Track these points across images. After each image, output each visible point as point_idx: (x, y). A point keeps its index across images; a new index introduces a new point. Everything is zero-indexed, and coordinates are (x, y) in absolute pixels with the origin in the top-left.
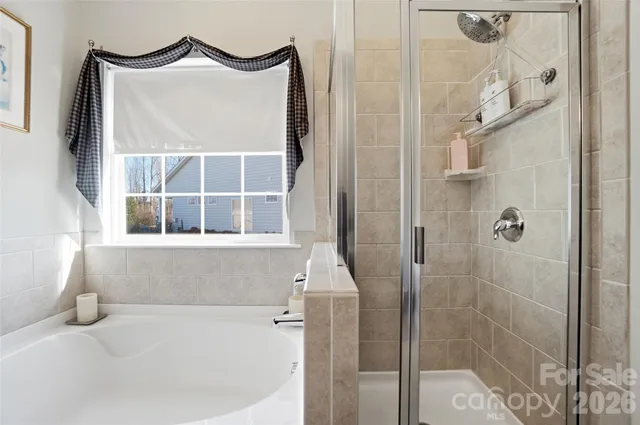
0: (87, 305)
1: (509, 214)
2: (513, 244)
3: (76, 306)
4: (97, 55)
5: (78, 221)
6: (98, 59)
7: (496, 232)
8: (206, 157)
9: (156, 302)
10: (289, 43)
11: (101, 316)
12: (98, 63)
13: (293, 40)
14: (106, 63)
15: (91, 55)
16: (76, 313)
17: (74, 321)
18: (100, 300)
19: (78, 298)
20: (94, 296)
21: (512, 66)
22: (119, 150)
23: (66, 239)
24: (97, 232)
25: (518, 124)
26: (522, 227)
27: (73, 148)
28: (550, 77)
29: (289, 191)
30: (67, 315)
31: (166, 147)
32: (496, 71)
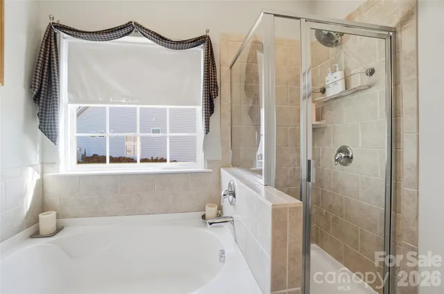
0: (47, 221)
1: (343, 150)
2: (345, 167)
3: (38, 222)
4: (55, 27)
5: (38, 156)
6: (56, 31)
7: (336, 160)
8: (141, 109)
9: (104, 214)
10: (205, 34)
11: (59, 229)
12: (55, 34)
13: (208, 31)
14: (62, 33)
15: (51, 27)
16: (38, 227)
17: (36, 234)
18: (58, 217)
19: (41, 216)
20: (54, 214)
21: (345, 63)
22: (71, 101)
23: (30, 170)
24: (54, 163)
25: (350, 97)
26: (352, 158)
27: (36, 98)
28: (372, 72)
29: (207, 133)
30: (31, 230)
31: (111, 100)
32: (337, 65)
